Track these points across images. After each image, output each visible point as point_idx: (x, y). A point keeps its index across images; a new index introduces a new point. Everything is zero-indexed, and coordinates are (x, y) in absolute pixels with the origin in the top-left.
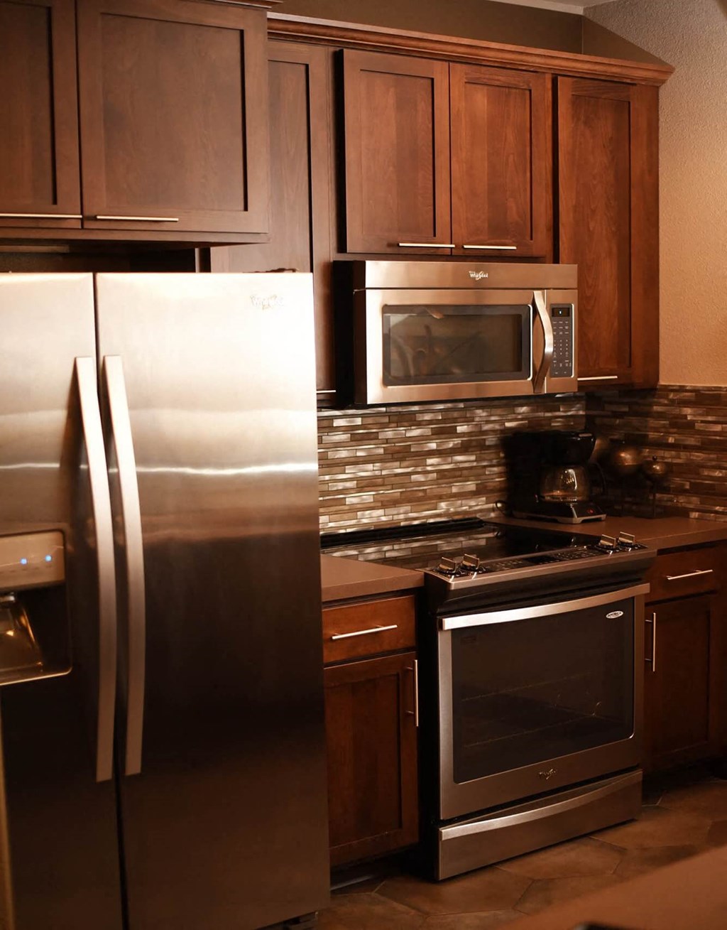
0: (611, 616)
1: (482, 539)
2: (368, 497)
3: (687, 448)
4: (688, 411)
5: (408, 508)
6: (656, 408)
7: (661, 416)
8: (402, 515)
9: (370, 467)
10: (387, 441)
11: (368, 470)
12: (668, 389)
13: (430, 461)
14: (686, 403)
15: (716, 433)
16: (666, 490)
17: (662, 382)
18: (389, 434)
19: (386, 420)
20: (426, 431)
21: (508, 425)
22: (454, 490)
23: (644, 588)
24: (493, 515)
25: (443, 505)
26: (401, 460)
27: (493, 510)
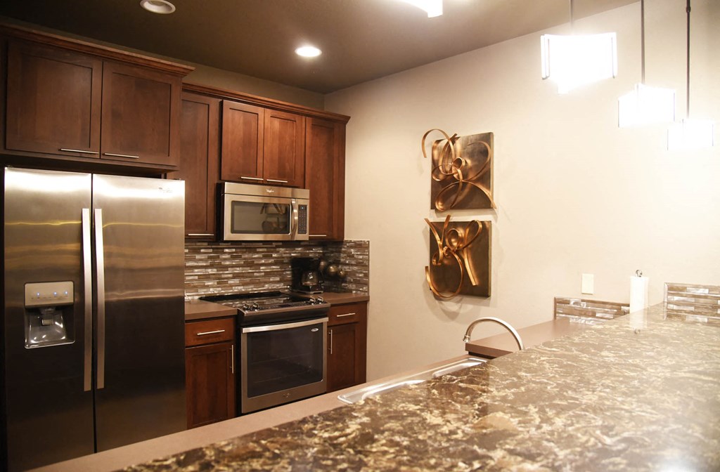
0: (313, 330)
1: (281, 301)
2: (237, 281)
3: (352, 265)
4: (352, 250)
5: (252, 286)
6: (343, 249)
7: (344, 252)
8: (251, 289)
9: (238, 269)
10: (245, 259)
11: (238, 270)
12: (347, 242)
13: (262, 268)
14: (351, 247)
15: (361, 259)
16: (346, 282)
17: (345, 239)
18: (246, 256)
19: (245, 250)
20: (260, 255)
21: (292, 255)
22: (271, 280)
23: (326, 319)
24: (286, 291)
25: (267, 285)
26: (250, 266)
27: (287, 288)
